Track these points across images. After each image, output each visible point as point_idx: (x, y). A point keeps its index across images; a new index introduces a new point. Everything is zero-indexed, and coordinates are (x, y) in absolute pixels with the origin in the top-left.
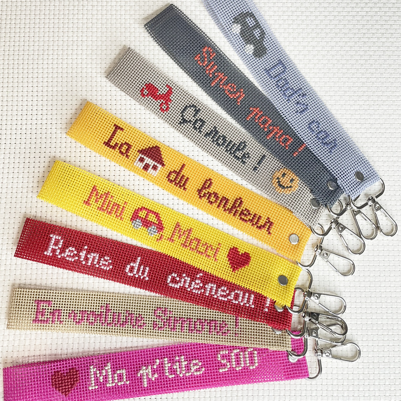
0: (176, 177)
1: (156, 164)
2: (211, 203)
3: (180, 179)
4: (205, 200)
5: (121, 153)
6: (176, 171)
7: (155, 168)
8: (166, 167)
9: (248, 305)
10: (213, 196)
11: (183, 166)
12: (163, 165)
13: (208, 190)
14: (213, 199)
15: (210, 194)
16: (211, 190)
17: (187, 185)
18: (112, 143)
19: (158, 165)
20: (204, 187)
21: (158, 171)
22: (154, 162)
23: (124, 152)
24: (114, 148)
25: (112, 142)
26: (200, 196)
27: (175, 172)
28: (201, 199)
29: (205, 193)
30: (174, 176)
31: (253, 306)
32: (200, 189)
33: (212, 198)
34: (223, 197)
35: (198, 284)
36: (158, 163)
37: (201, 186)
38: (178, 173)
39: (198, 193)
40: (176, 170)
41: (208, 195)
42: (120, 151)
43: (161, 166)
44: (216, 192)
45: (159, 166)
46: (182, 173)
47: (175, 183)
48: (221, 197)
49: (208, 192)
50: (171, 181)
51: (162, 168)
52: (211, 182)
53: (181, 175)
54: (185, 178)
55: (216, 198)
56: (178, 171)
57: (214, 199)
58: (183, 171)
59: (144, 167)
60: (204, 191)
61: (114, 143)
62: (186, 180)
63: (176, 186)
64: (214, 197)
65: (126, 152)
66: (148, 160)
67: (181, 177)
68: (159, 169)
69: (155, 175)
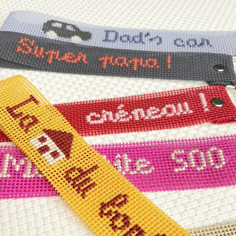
0: (79, 176)
1: (59, 151)
2: (114, 228)
3: (83, 181)
4: (107, 220)
5: (21, 125)
6: (82, 170)
7: (55, 155)
8: (71, 160)
9: (185, 113)
10: (122, 218)
11: (96, 167)
12: (68, 156)
13: (117, 208)
14: (119, 223)
15: (118, 215)
16: (122, 210)
17: (90, 191)
18: (16, 111)
19: (61, 153)
20: (112, 203)
21: (57, 159)
22: (57, 148)
23: (26, 125)
24: (15, 116)
25: (18, 109)
26: (102, 212)
27: (80, 170)
28: (102, 217)
29: (110, 211)
30: (77, 174)
31: (192, 112)
32: (106, 202)
33: (119, 221)
34: (136, 226)
35: (123, 113)
36: (62, 151)
37: (109, 200)
38: (83, 173)
39: (100, 206)
40: (83, 168)
41: (114, 215)
42: (22, 122)
43: (64, 156)
44: (128, 214)
45: (62, 155)
46: (89, 175)
47: (74, 183)
48: (134, 225)
49: (116, 212)
50: (69, 179)
51: (65, 159)
52: (125, 200)
53: (87, 177)
54: (91, 182)
55: (125, 223)
56: (85, 170)
57: (122, 224)
58: (93, 173)
59: (40, 148)
60: (111, 207)
61: (19, 112)
62: (91, 185)
63: (74, 188)
64: (123, 221)
65: (28, 125)
66: (50, 143)
67: (86, 180)
68: (60, 158)
69: (51, 163)
